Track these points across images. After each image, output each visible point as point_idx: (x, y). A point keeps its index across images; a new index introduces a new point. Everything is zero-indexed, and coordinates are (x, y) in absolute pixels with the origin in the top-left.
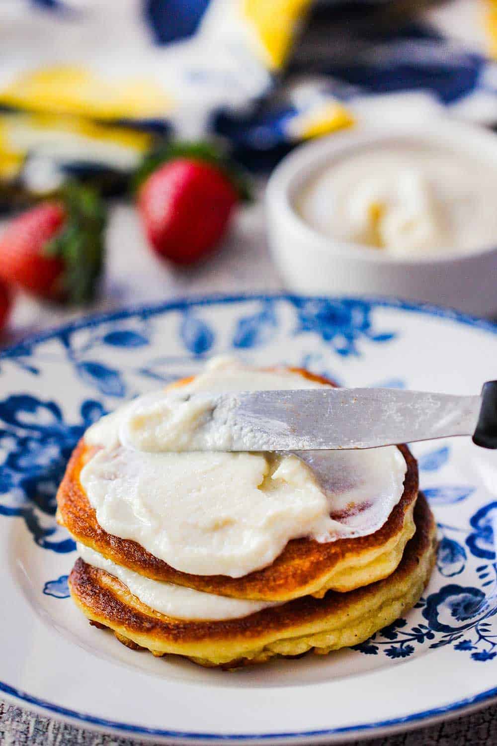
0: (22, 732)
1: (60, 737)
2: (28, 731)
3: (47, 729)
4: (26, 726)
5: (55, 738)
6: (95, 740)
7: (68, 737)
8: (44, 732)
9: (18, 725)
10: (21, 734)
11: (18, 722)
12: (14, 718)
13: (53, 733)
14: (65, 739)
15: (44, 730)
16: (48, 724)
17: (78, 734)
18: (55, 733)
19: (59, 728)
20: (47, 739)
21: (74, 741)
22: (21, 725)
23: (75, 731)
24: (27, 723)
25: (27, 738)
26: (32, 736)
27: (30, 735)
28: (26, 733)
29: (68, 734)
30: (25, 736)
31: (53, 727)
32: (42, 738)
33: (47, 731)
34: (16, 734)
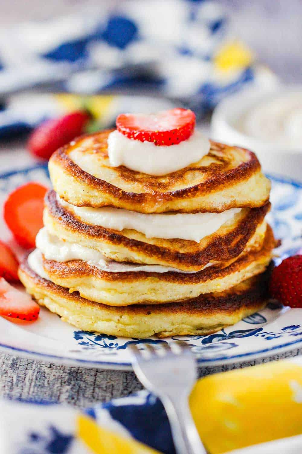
0: (9, 381)
1: (33, 384)
2: (13, 381)
3: (24, 379)
4: (11, 379)
5: (31, 384)
6: (56, 385)
7: (38, 383)
8: (23, 382)
9: (6, 378)
10: (8, 382)
11: (6, 376)
12: (3, 375)
13: (29, 381)
14: (37, 385)
15: (23, 380)
16: (25, 378)
17: (44, 382)
18: (30, 382)
19: (32, 380)
20: (25, 384)
21: (43, 385)
22: (8, 378)
23: (43, 381)
24: (12, 377)
25: (12, 384)
26: (16, 384)
27: (14, 383)
28: (12, 382)
29: (38, 382)
30: (11, 383)
31: (28, 379)
32: (22, 384)
33: (25, 381)
34: (5, 382)
